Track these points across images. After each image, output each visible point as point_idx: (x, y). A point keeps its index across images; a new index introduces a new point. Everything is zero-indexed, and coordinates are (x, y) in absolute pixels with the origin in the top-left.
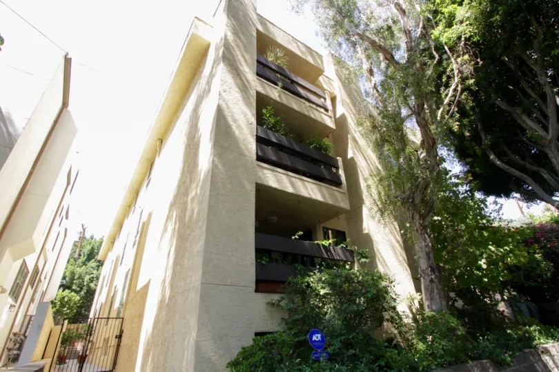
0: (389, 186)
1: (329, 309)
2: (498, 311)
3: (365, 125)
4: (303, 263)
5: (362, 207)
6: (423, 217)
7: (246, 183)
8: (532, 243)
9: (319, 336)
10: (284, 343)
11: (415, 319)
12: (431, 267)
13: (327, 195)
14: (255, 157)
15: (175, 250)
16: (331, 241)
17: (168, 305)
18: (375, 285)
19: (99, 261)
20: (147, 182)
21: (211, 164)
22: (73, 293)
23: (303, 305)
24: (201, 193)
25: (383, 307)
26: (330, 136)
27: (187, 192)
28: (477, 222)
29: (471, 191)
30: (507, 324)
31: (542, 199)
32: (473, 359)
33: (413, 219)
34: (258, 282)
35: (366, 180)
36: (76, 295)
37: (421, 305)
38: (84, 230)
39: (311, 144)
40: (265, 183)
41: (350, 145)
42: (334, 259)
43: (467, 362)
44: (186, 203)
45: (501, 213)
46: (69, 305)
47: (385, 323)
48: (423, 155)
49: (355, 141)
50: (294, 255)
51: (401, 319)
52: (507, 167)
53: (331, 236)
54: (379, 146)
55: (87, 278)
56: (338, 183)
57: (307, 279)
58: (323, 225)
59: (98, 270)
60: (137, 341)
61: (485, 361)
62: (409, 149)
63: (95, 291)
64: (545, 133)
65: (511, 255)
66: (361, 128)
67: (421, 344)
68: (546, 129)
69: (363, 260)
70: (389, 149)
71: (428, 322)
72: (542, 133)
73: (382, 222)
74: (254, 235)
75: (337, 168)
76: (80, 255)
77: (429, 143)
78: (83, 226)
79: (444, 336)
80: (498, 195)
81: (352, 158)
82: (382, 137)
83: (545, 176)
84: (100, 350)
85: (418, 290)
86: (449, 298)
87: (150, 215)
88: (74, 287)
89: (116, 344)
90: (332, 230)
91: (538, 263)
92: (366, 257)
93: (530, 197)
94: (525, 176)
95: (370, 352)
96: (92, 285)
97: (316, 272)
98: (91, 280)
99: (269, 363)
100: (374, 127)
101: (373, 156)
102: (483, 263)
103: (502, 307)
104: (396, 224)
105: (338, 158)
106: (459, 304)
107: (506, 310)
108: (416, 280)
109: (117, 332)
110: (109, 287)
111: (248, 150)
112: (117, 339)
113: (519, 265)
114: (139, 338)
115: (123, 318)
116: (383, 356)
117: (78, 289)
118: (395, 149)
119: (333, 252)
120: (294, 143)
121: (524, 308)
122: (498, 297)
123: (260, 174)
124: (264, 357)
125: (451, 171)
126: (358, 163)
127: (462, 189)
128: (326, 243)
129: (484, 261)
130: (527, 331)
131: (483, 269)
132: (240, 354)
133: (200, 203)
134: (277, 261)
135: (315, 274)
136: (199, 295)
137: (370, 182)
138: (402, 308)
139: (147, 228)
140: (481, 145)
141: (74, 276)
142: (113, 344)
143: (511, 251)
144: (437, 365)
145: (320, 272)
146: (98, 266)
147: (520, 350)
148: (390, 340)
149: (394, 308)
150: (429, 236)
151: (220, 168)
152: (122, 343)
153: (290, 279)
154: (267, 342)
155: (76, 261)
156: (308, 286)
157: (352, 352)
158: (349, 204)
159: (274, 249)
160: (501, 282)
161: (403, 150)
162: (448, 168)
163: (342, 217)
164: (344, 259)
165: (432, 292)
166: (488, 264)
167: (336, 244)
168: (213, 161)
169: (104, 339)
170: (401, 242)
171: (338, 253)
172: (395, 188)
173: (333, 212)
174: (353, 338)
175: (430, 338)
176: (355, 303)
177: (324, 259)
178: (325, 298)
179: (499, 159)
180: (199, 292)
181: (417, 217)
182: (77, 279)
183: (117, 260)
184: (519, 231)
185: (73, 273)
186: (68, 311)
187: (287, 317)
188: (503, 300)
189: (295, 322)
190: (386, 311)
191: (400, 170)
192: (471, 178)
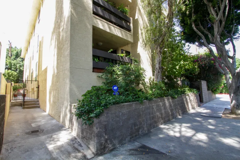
0: (151, 34)
1: (120, 79)
2: (178, 83)
3: (145, 2)
4: (112, 62)
5: (138, 42)
6: (161, 48)
7: (88, 25)
8: (196, 62)
9: (116, 87)
10: (103, 89)
11: (150, 84)
12: (159, 67)
13: (124, 35)
14: (92, 12)
15: (57, 54)
16: (124, 55)
17: (56, 75)
18: (139, 72)
19: (22, 58)
20: (38, 21)
21: (70, 13)
22: (13, 71)
23: (111, 77)
24: (66, 27)
25: (140, 79)
26: (129, 6)
27: (59, 27)
28: (180, 52)
29: (181, 39)
30: (179, 87)
31: (205, 46)
32: (166, 96)
33: (157, 49)
34: (94, 68)
35: (141, 30)
36: (14, 72)
37: (153, 80)
38: (11, 44)
39: (119, 9)
40: (97, 26)
41: (137, 12)
42: (125, 62)
43: (164, 97)
44: (59, 32)
45: (189, 50)
46: (12, 76)
47: (140, 85)
48: (167, 22)
49: (139, 10)
50: (109, 59)
51: (145, 84)
52: (197, 31)
53: (124, 53)
54: (149, 14)
55: (18, 65)
56: (129, 30)
57: (114, 68)
58: (121, 48)
59: (22, 62)
60: (45, 89)
61: (169, 97)
62: (162, 17)
63: (23, 71)
64: (216, 17)
65: (188, 65)
66: (143, 4)
67: (151, 91)
68: (217, 15)
69: (135, 63)
70: (153, 17)
71: (154, 85)
72: (215, 17)
73: (145, 49)
74: (92, 50)
75: (130, 23)
76: (12, 55)
77: (171, 16)
78: (9, 42)
79: (159, 89)
80: (190, 43)
81: (137, 19)
82: (152, 9)
83: (209, 36)
84: (31, 93)
85: (153, 75)
86: (163, 79)
87: (43, 38)
88: (13, 69)
89: (37, 90)
90: (125, 51)
91: (195, 68)
92: (137, 62)
93: (201, 45)
94: (202, 35)
95: (133, 93)
96: (21, 68)
97: (117, 65)
98: (21, 66)
99: (98, 95)
100: (149, 4)
101: (146, 19)
102: (177, 67)
103: (179, 82)
104: (150, 50)
105: (131, 18)
106: (166, 81)
107: (180, 83)
108: (153, 72)
109: (36, 86)
110: (30, 69)
111: (88, 7)
112: (37, 88)
113: (189, 69)
114: (46, 88)
115: (38, 81)
116: (137, 94)
117: (15, 70)
118: (156, 16)
119: (124, 59)
120: (111, 7)
121: (186, 83)
122: (179, 79)
123: (95, 21)
124: (95, 93)
125: (176, 30)
126: (139, 22)
127: (178, 38)
128: (122, 55)
129: (178, 66)
130: (184, 89)
131: (177, 69)
132: (87, 92)
133: (66, 32)
134: (102, 61)
135: (116, 66)
136: (69, 72)
137: (143, 31)
138: (147, 80)
139: (42, 43)
140: (191, 19)
141: (11, 64)
142: (36, 90)
143: (188, 64)
144: (154, 97)
145: (119, 66)
146: (22, 61)
147: (181, 94)
148: (141, 90)
149: (144, 80)
150: (161, 56)
151: (75, 15)
152: (39, 90)
153: (107, 68)
154: (97, 89)
155: (10, 58)
156: (114, 71)
157: (127, 92)
158: (133, 40)
159: (100, 56)
160: (182, 74)
161: (159, 17)
162: (175, 29)
163: (130, 45)
164: (128, 62)
165: (158, 75)
166: (179, 67)
167: (126, 56)
168: (71, 11)
169: (32, 89)
170: (151, 57)
171: (126, 59)
172: (153, 35)
173: (126, 43)
174: (128, 88)
175: (154, 90)
176: (130, 77)
177: (120, 61)
178: (120, 75)
179: (196, 27)
180: (69, 70)
181: (159, 48)
182: (13, 66)
183: (30, 58)
184: (193, 57)
185: (10, 63)
186: (13, 78)
187: (105, 81)
188: (180, 80)
189: (108, 83)
190: (141, 81)
191: (156, 27)
192: (182, 34)
